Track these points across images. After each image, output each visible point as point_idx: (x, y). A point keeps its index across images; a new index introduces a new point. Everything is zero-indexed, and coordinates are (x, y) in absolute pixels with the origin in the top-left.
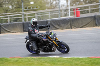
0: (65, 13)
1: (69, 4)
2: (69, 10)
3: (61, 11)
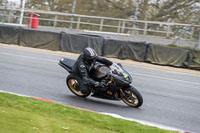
0: (15, 17)
2: (22, 14)
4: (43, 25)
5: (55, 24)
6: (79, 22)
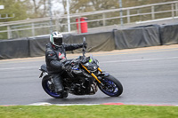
0: (62, 25)
1: (68, 10)
2: (69, 21)
3: (53, 21)
4: (92, 27)
5: (104, 23)
6: (128, 16)
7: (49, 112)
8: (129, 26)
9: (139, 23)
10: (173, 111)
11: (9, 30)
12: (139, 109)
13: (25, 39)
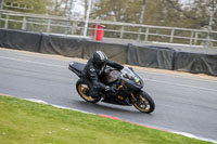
0: (79, 28)
1: (88, 12)
2: (86, 25)
3: (72, 22)
4: (108, 36)
5: (121, 35)
6: (147, 34)
7: (43, 111)
8: (145, 43)
9: (155, 43)
10: (166, 137)
11: (24, 21)
12: (133, 128)
13: (38, 33)
